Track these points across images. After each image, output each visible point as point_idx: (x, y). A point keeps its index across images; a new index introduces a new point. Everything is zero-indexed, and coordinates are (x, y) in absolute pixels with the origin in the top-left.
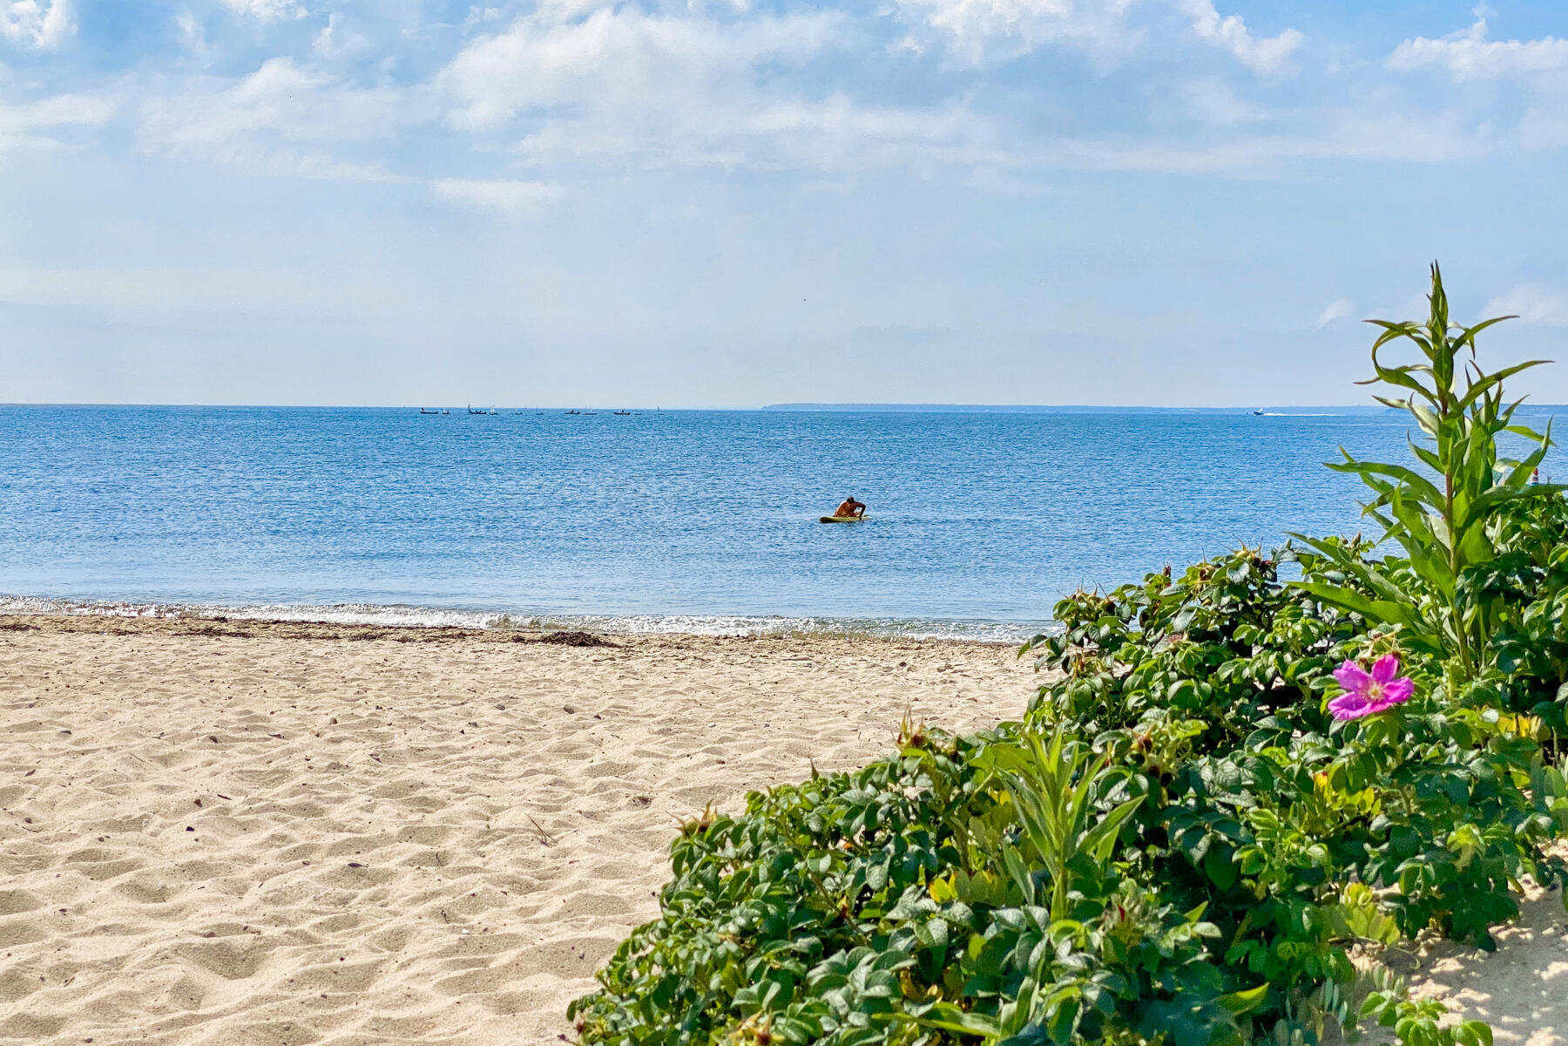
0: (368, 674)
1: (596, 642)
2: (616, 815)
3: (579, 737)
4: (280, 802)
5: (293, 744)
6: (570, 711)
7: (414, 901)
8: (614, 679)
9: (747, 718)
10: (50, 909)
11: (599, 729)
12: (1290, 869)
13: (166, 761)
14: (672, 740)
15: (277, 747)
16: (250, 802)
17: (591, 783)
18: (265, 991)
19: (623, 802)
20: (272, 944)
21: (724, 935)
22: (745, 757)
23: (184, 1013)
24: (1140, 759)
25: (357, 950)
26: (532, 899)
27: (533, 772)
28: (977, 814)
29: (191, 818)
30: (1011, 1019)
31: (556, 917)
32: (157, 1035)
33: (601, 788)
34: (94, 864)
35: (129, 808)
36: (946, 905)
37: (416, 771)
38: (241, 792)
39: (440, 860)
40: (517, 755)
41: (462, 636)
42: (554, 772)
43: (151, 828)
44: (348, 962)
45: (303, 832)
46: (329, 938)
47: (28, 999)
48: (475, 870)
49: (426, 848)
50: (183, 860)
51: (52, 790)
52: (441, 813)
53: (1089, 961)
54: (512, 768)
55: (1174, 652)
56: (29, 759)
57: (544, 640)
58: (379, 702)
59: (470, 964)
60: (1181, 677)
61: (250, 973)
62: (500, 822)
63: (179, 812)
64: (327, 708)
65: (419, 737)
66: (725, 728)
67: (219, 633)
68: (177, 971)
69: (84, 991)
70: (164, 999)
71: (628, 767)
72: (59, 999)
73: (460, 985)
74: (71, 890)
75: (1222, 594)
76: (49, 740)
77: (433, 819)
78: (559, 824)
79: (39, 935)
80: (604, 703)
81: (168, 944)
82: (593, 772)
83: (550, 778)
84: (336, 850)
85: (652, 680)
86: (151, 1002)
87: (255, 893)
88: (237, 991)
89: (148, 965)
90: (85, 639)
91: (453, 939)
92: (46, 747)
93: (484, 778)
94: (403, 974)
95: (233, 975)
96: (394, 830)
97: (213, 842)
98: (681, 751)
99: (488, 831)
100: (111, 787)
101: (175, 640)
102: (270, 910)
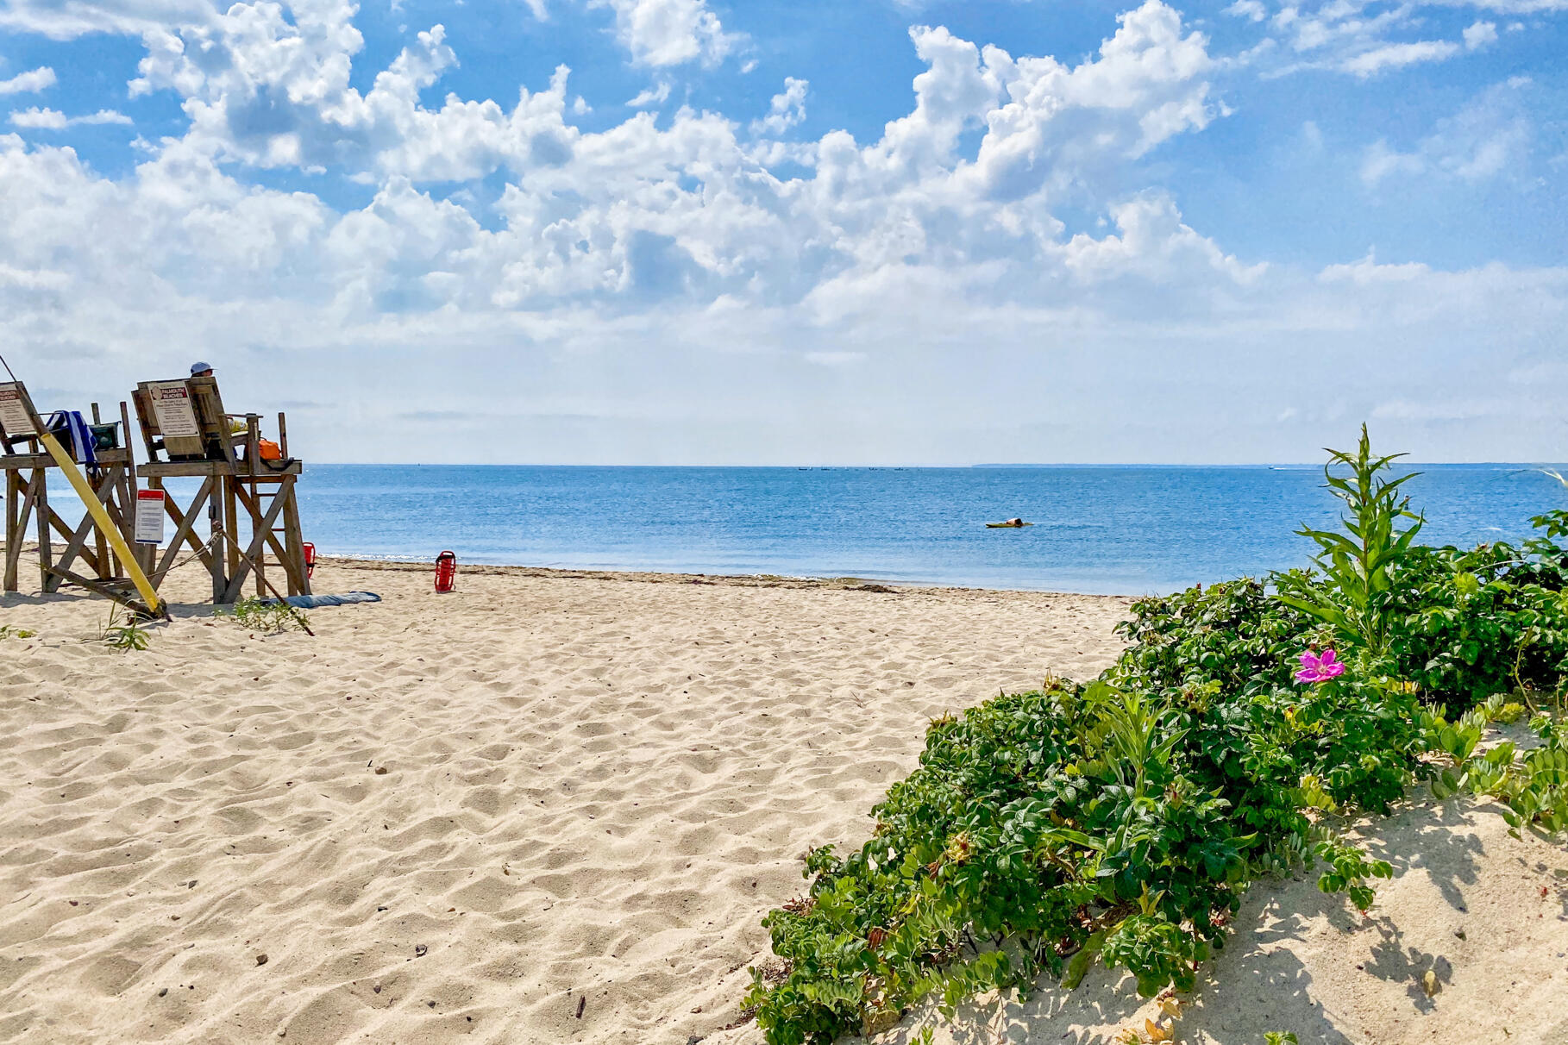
0: (772, 606)
1: (886, 591)
2: (896, 692)
3: (876, 647)
4: (729, 678)
5: (735, 647)
6: (872, 631)
7: (795, 735)
8: (894, 611)
9: (964, 638)
10: (618, 733)
11: (887, 642)
12: (1271, 767)
13: (674, 654)
14: (925, 649)
15: (727, 648)
16: (715, 678)
17: (884, 673)
18: (721, 781)
19: (900, 684)
20: (724, 756)
21: (954, 787)
22: (963, 660)
23: (682, 791)
24: (1186, 704)
25: (766, 761)
26: (853, 737)
27: (855, 666)
28: (1090, 728)
29: (686, 686)
30: (1112, 846)
31: (865, 748)
32: (668, 803)
33: (888, 676)
34: (641, 710)
35: (657, 680)
36: (1074, 778)
37: (796, 664)
38: (710, 673)
39: (807, 713)
40: (846, 656)
41: (818, 586)
42: (864, 667)
43: (667, 691)
44: (762, 767)
45: (740, 696)
46: (752, 753)
47: (608, 780)
48: (823, 720)
49: (799, 707)
50: (683, 708)
51: (620, 669)
52: (807, 687)
53: (1156, 820)
54: (843, 663)
55: (1204, 635)
56: (610, 652)
57: (859, 589)
58: (777, 624)
59: (821, 771)
60: (1208, 650)
61: (713, 770)
62: (837, 693)
63: (680, 683)
64: (752, 626)
65: (795, 644)
66: (952, 644)
67: (700, 582)
68: (680, 768)
69: (633, 778)
70: (672, 783)
71: (903, 665)
72: (622, 781)
73: (816, 783)
74: (628, 723)
75: (1231, 602)
76: (620, 642)
77: (803, 691)
78: (867, 695)
79: (613, 747)
80: (890, 628)
81: (674, 754)
82: (885, 667)
83: (862, 670)
84: (756, 706)
85: (915, 611)
86: (666, 784)
87: (716, 728)
88: (705, 780)
89: (664, 765)
90: (638, 585)
91: (813, 757)
92: (618, 645)
93: (828, 669)
94: (789, 775)
95: (705, 771)
96: (784, 696)
97: (696, 699)
98: (929, 656)
99: (831, 698)
100: (648, 668)
101: (679, 586)
102: (723, 737)
